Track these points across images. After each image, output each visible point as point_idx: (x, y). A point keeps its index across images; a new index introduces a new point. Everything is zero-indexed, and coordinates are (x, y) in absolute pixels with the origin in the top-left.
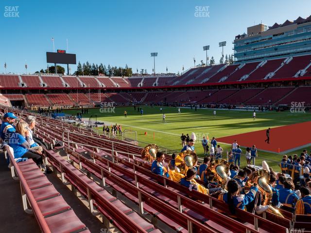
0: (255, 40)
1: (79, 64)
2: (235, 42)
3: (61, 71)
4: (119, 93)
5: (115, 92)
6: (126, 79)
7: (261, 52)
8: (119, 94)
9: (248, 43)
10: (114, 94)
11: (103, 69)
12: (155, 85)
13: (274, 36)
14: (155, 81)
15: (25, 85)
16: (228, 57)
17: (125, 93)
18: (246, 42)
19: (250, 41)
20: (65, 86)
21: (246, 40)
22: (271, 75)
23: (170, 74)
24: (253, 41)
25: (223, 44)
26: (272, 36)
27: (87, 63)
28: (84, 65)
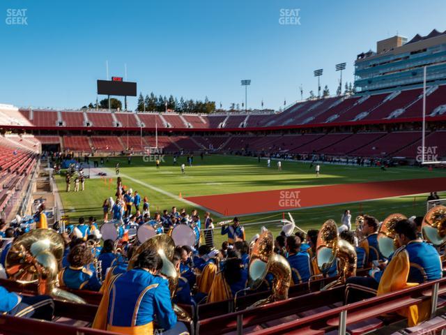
0: (385, 60)
1: (141, 96)
2: (357, 63)
3: (116, 105)
4: (191, 135)
5: (186, 135)
6: (204, 118)
7: (393, 78)
8: (191, 138)
9: (374, 65)
10: (183, 137)
11: (174, 103)
12: (243, 125)
13: (412, 53)
14: (243, 121)
15: (64, 125)
16: (349, 85)
17: (199, 136)
18: (371, 64)
19: (378, 62)
20: (116, 126)
21: (373, 60)
22: (399, 112)
23: (266, 110)
24: (381, 61)
25: (341, 67)
26: (408, 54)
27: (152, 95)
28: (147, 98)
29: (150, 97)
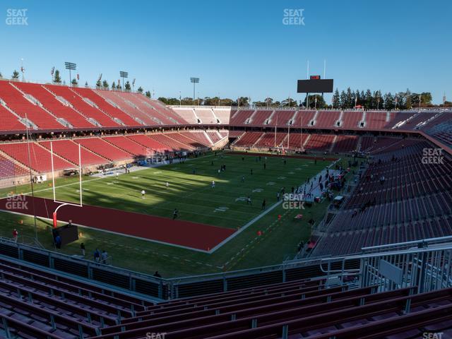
4: (360, 135)
6: (390, 115)
8: (360, 138)
10: (351, 136)
27: (349, 90)
28: (343, 92)
29: (346, 92)
